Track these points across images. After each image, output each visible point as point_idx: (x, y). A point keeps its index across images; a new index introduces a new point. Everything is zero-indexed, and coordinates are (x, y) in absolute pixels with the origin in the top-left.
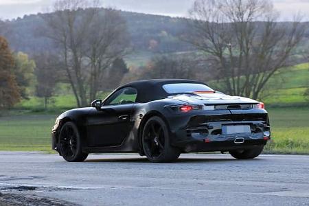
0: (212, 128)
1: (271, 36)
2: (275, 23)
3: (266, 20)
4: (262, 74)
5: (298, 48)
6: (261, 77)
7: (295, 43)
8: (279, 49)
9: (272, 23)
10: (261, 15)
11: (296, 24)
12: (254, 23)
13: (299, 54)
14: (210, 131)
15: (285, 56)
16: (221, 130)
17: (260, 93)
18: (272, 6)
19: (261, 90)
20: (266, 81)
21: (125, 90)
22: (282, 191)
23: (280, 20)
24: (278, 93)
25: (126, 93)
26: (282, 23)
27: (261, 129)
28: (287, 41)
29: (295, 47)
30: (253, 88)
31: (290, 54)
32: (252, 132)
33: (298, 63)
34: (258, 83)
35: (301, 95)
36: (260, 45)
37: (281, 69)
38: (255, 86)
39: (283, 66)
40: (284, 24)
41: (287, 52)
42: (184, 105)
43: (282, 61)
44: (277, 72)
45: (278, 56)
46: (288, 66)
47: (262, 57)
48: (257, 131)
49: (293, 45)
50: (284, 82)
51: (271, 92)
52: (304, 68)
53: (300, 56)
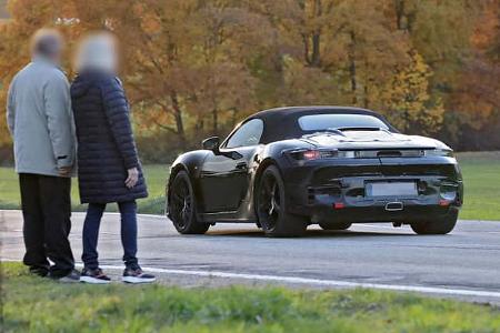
0: (348, 186)
14: (344, 191)
16: (364, 189)
27: (437, 189)
32: (420, 193)
42: (309, 151)
48: (429, 191)
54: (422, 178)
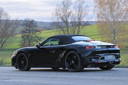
0: (101, 56)
1: (7, 25)
2: (9, 20)
3: (6, 19)
4: (4, 38)
5: (17, 29)
6: (4, 39)
7: (16, 27)
8: (10, 29)
9: (8, 20)
10: (4, 17)
11: (16, 21)
12: (2, 20)
13: (17, 31)
14: (100, 58)
15: (13, 32)
16: (104, 57)
17: (3, 45)
18: (8, 14)
19: (4, 44)
20: (6, 41)
21: (51, 39)
22: (8, 79)
23: (11, 19)
24: (10, 45)
25: (51, 40)
26: (11, 20)
28: (13, 27)
29: (16, 29)
30: (1, 43)
31: (14, 31)
33: (17, 34)
34: (3, 42)
35: (18, 46)
36: (4, 28)
37: (11, 37)
38: (2, 42)
39: (12, 35)
40: (12, 21)
41: (13, 31)
43: (11, 34)
44: (9, 38)
45: (10, 32)
46: (14, 35)
47: (4, 32)
48: (117, 58)
49: (15, 28)
50: (12, 41)
51: (7, 45)
52: (19, 36)
53: (18, 32)
54: (116, 54)
